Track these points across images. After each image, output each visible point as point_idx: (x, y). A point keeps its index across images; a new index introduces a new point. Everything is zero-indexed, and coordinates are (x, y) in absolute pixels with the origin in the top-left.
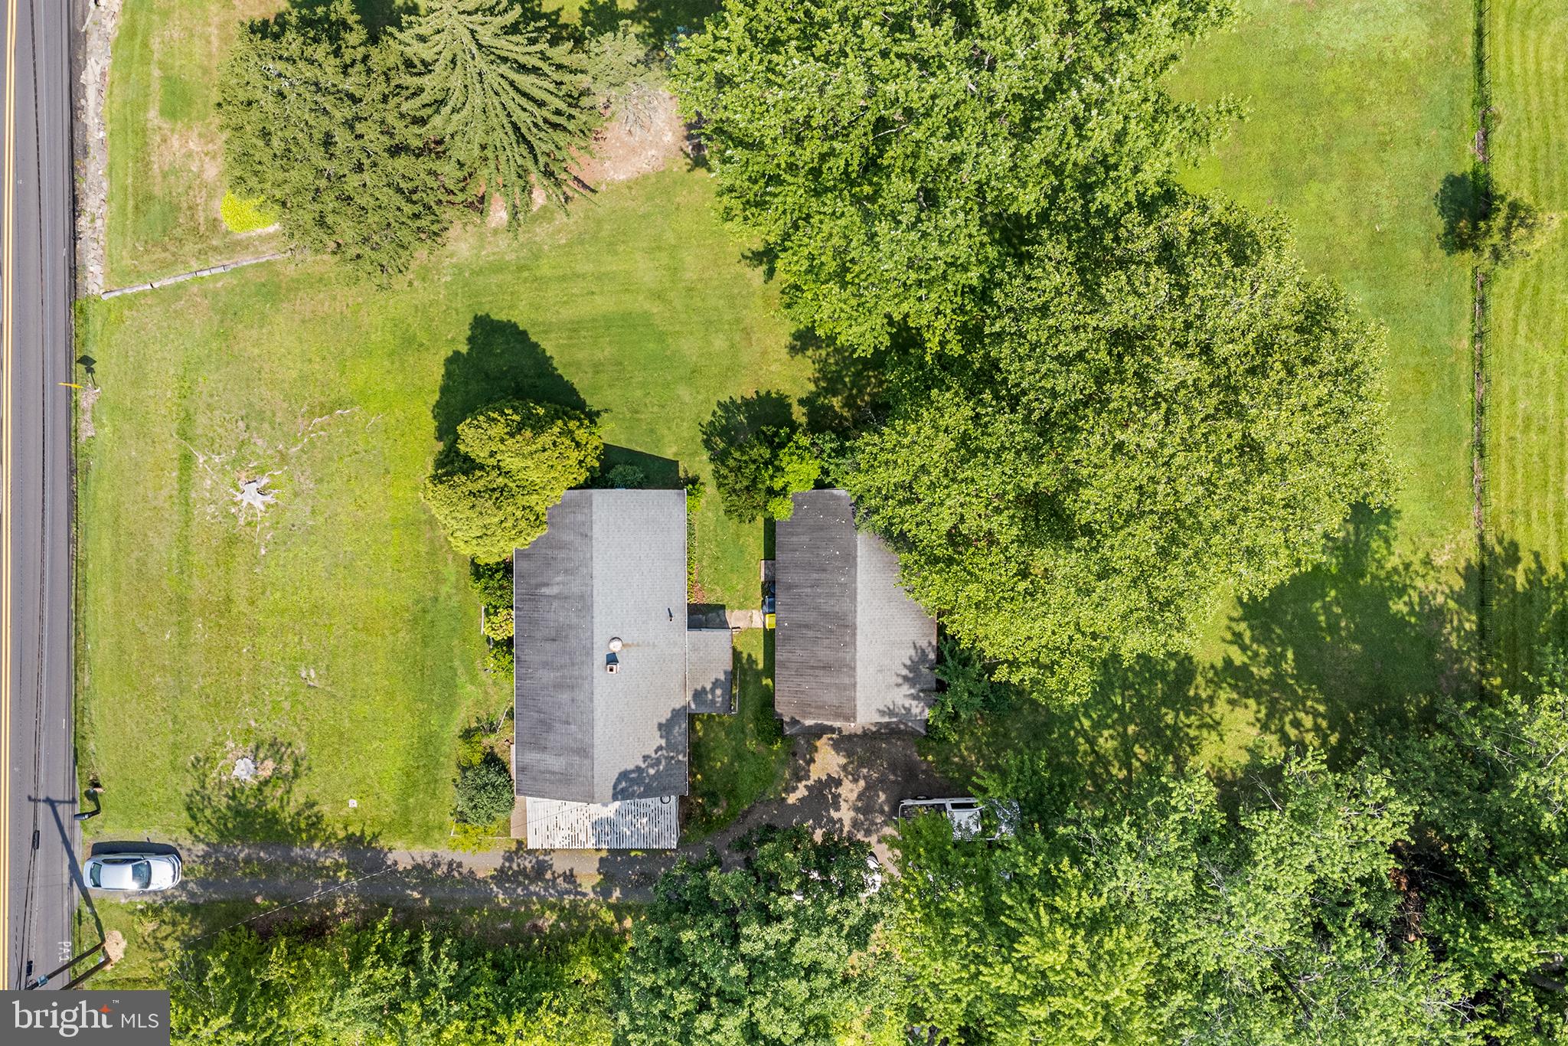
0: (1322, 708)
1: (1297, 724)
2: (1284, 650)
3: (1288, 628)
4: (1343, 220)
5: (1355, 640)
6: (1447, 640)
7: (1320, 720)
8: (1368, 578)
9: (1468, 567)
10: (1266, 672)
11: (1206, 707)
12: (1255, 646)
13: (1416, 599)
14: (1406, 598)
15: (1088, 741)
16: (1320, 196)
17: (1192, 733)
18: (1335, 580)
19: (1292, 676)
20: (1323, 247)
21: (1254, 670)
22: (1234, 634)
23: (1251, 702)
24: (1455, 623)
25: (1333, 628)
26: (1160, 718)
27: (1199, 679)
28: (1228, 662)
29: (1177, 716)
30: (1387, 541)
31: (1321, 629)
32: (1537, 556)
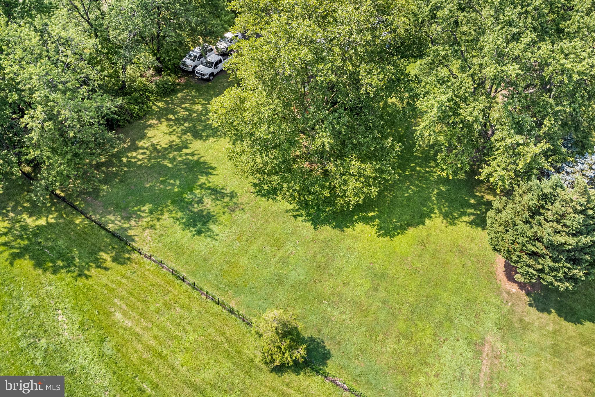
0: (139, 163)
1: (143, 154)
2: (173, 164)
3: (179, 170)
4: (340, 288)
5: (151, 186)
6: (114, 215)
7: (136, 160)
8: (169, 204)
9: (133, 240)
10: (171, 156)
11: (179, 135)
12: (184, 158)
13: (142, 214)
14: (147, 211)
15: (204, 104)
16: (360, 285)
17: (175, 127)
18: (180, 194)
19: (161, 161)
20: (333, 272)
21: (176, 153)
22: (195, 154)
23: (166, 146)
24: (117, 222)
25: (162, 182)
26: (189, 123)
27: (191, 138)
28: (187, 147)
29: (185, 127)
30: (178, 219)
31: (167, 179)
32: (106, 269)
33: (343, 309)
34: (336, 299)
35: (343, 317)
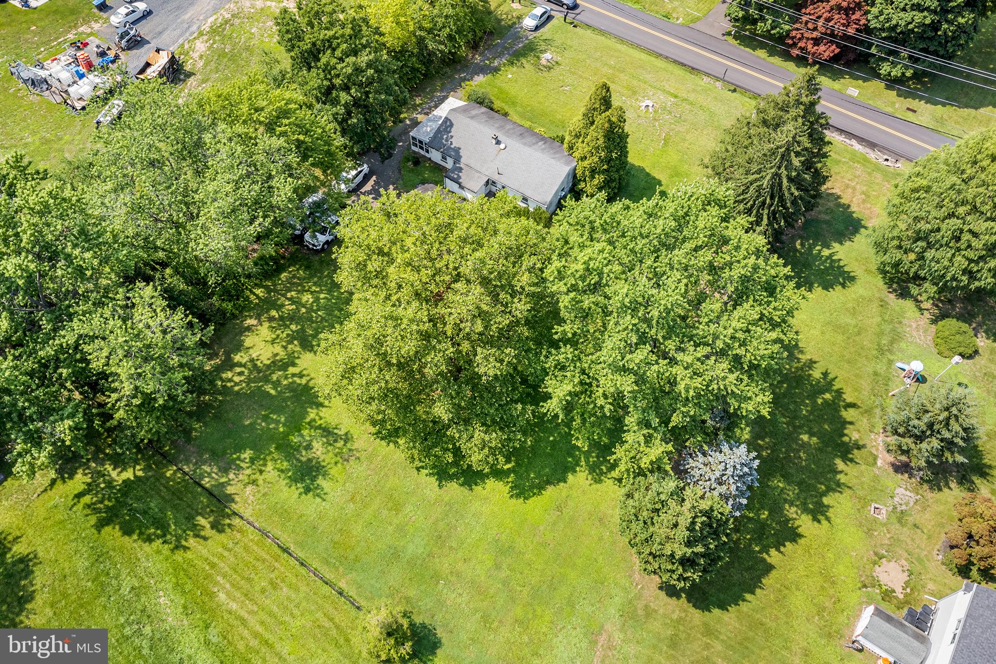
0: (236, 388)
1: (241, 374)
2: (277, 391)
3: (285, 400)
4: (461, 566)
5: (251, 424)
6: (210, 465)
7: (232, 384)
8: (273, 450)
9: (233, 501)
10: (274, 377)
11: (284, 344)
12: (290, 380)
13: (242, 465)
14: (247, 460)
15: (315, 291)
16: (482, 562)
17: (278, 332)
18: (286, 435)
19: (262, 386)
20: (454, 545)
21: (280, 373)
22: (304, 375)
23: (268, 362)
24: (214, 475)
25: (266, 418)
26: (297, 324)
27: (298, 349)
28: (294, 365)
29: (292, 330)
30: (282, 471)
31: (270, 413)
32: (205, 539)
33: (460, 591)
34: (453, 579)
35: (459, 600)
